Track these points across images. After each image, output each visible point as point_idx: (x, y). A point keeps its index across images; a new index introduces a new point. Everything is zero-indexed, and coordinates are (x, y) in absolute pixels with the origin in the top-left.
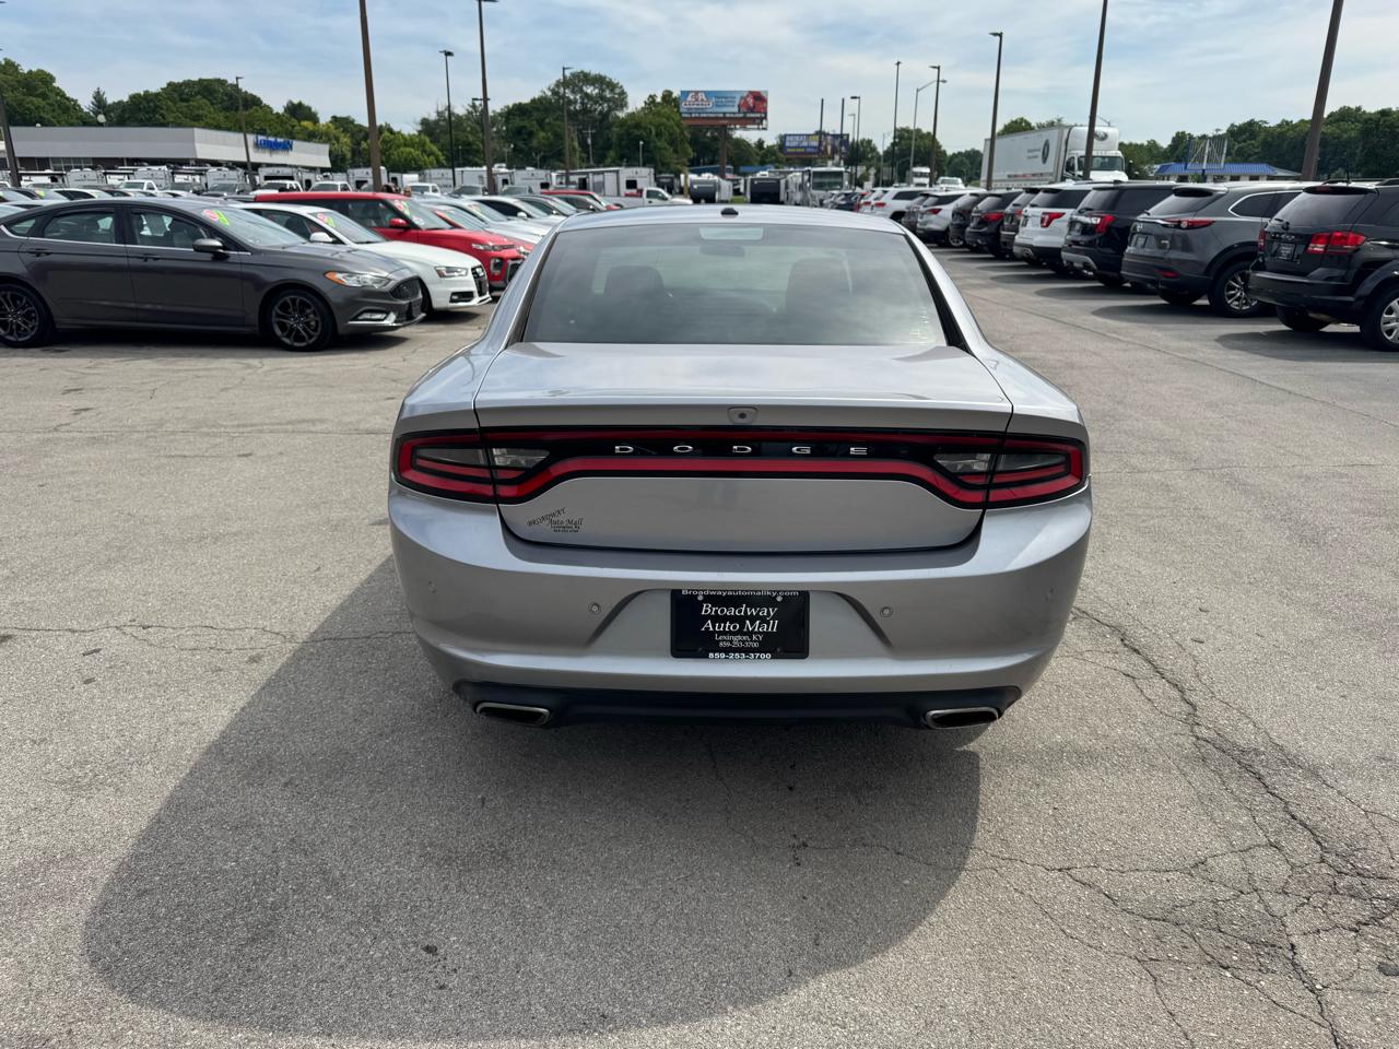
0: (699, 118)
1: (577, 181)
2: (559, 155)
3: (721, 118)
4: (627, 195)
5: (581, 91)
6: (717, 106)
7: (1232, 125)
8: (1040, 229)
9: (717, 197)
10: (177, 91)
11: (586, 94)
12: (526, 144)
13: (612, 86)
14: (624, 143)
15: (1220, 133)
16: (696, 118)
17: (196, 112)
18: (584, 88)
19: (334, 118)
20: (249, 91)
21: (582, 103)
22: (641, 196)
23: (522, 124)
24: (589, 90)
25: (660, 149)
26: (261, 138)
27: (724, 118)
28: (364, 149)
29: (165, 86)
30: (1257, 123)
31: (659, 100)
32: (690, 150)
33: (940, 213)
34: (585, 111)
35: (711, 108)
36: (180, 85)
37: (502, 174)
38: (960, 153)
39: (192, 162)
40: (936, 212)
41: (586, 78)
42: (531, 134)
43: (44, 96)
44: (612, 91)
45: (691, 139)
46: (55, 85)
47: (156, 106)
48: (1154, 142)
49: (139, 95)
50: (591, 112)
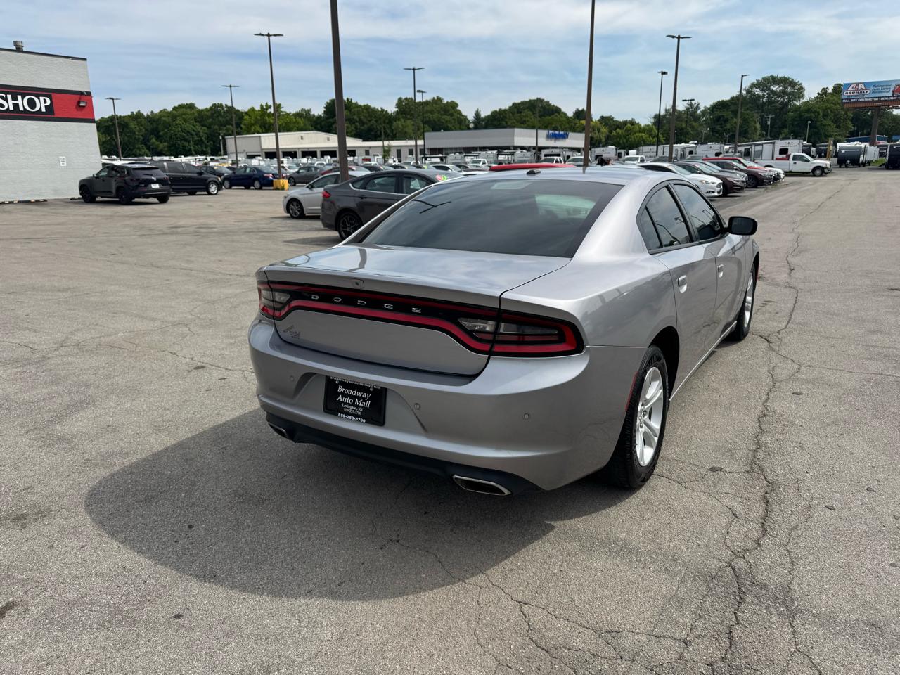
0: (858, 102)
1: (743, 150)
2: (745, 133)
3: (876, 101)
4: (777, 159)
5: (769, 89)
6: (873, 92)
9: (861, 159)
10: (517, 108)
11: (772, 91)
12: (721, 127)
13: (792, 84)
14: (796, 123)
16: (855, 102)
17: (524, 119)
18: (772, 87)
19: (602, 117)
20: (556, 105)
21: (768, 98)
22: (788, 159)
23: (720, 114)
24: (775, 88)
25: (825, 126)
26: (551, 132)
27: (879, 101)
28: (614, 136)
29: (511, 105)
31: (830, 91)
32: (851, 126)
34: (770, 102)
35: (869, 94)
36: (519, 104)
37: (690, 147)
39: (512, 148)
41: (774, 80)
42: (726, 121)
43: (452, 115)
44: (793, 87)
45: (853, 118)
46: (458, 108)
47: (503, 117)
49: (496, 111)
50: (774, 102)
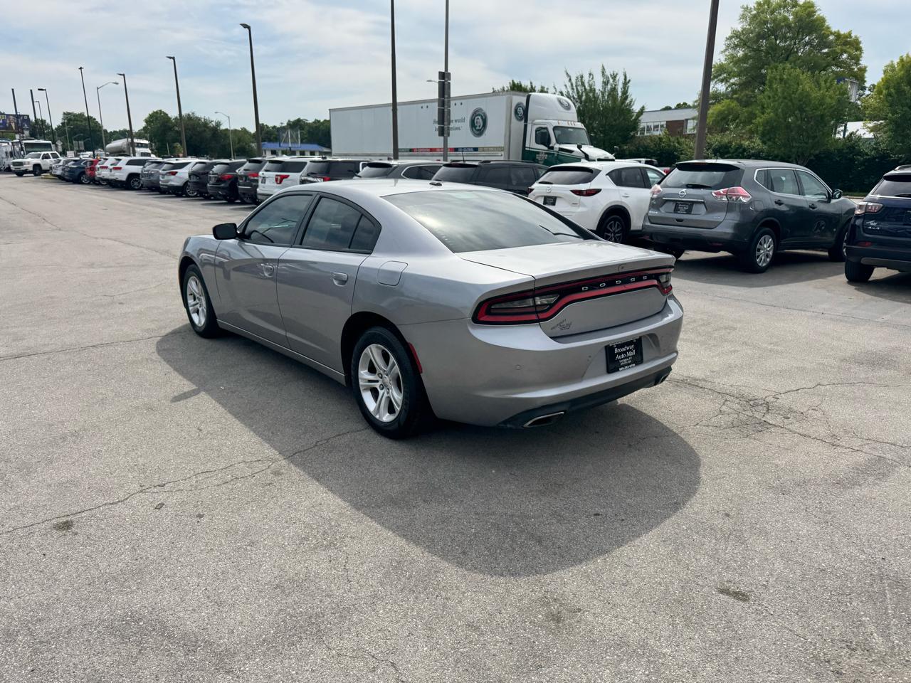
7: (289, 121)
8: (276, 185)
15: (284, 125)
30: (302, 120)
33: (177, 175)
38: (115, 132)
40: (174, 174)
48: (245, 129)
